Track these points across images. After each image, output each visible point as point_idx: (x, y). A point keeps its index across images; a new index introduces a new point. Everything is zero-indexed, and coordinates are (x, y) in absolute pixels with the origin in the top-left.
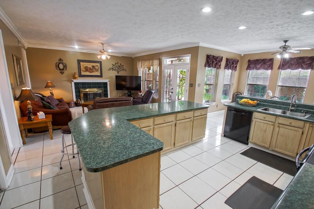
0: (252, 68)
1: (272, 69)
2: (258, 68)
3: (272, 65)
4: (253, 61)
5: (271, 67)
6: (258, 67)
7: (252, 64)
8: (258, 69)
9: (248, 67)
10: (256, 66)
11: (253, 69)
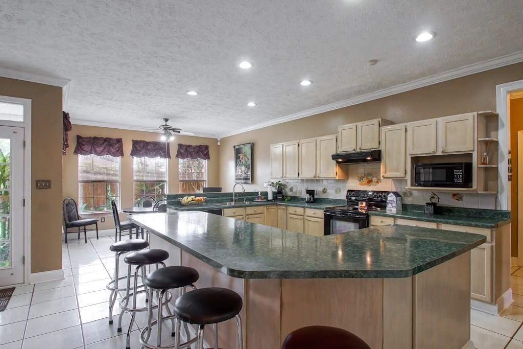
0: (87, 151)
1: (122, 154)
2: (99, 152)
3: (121, 149)
4: (87, 138)
5: (120, 152)
6: (99, 149)
7: (87, 145)
8: (99, 154)
9: (77, 148)
10: (94, 148)
11: (90, 153)
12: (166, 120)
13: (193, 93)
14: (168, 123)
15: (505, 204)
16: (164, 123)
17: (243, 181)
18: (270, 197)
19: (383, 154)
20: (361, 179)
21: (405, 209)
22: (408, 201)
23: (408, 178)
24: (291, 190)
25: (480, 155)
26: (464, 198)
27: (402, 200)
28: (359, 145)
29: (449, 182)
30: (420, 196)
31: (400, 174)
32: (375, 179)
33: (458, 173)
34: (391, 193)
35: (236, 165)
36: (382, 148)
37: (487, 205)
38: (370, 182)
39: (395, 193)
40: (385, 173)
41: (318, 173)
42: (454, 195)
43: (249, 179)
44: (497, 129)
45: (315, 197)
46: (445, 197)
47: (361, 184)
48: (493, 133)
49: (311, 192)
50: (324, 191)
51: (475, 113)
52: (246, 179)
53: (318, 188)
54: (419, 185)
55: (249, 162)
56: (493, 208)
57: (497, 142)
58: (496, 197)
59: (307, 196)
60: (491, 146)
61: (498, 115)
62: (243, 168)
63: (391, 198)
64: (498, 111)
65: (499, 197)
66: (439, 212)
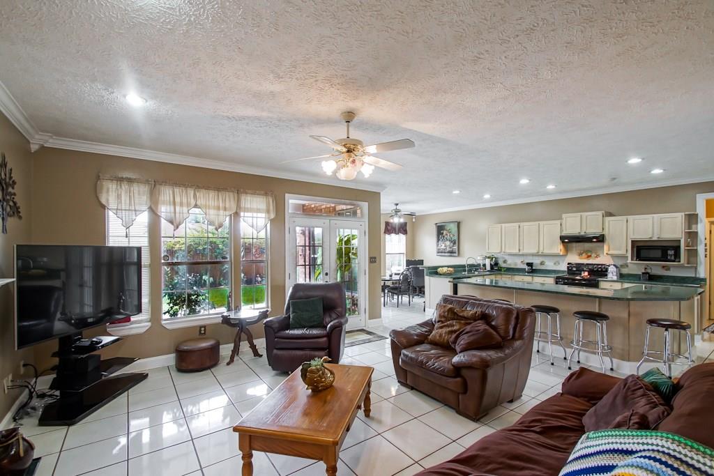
12: (397, 204)
13: (456, 192)
14: (398, 207)
15: (702, 273)
16: (395, 208)
17: (449, 254)
18: (488, 268)
19: (607, 237)
20: (580, 254)
21: (622, 277)
22: (625, 271)
23: (629, 255)
24: (505, 262)
25: (686, 241)
26: (671, 269)
27: (619, 270)
28: (584, 230)
29: (664, 258)
30: (636, 267)
31: (622, 252)
32: (593, 255)
33: (671, 252)
34: (612, 266)
35: (438, 240)
36: (606, 232)
37: (689, 274)
38: (589, 257)
39: (614, 265)
40: (609, 250)
41: (541, 249)
42: (663, 267)
43: (455, 253)
44: (697, 223)
45: (534, 268)
46: (656, 268)
47: (581, 259)
48: (694, 226)
49: (530, 265)
50: (542, 263)
51: (683, 214)
52: (452, 252)
53: (536, 261)
54: (640, 260)
55: (456, 238)
56: (694, 276)
57: (697, 233)
58: (696, 268)
59: (527, 268)
60: (693, 236)
61: (697, 215)
62: (448, 243)
63: (612, 269)
64: (698, 212)
65: (698, 268)
66: (652, 278)
